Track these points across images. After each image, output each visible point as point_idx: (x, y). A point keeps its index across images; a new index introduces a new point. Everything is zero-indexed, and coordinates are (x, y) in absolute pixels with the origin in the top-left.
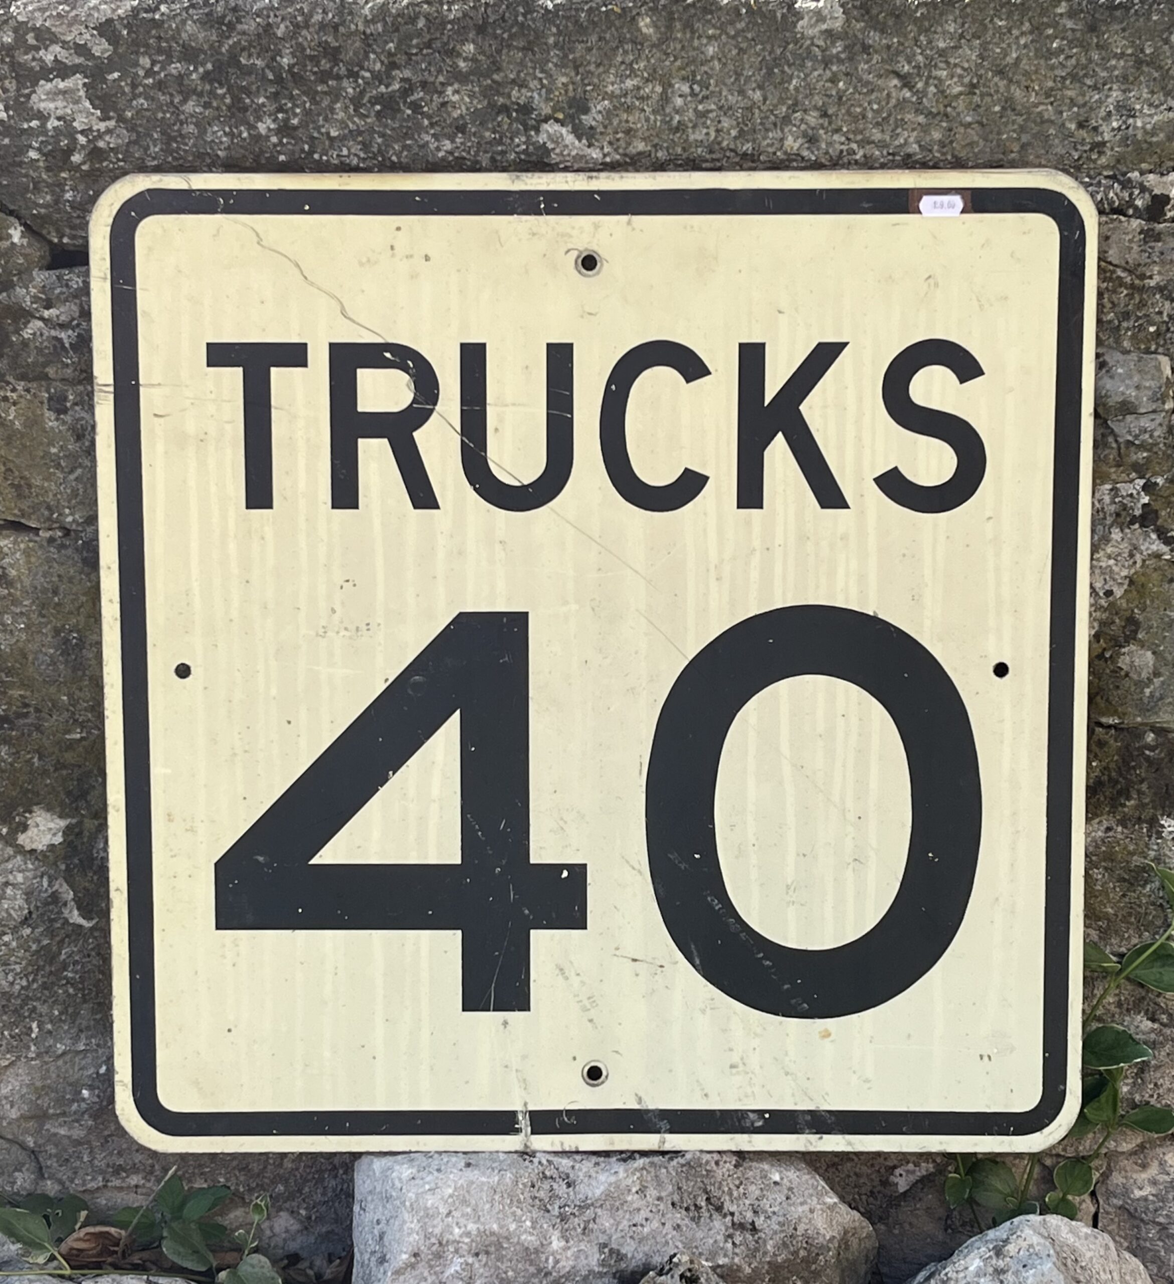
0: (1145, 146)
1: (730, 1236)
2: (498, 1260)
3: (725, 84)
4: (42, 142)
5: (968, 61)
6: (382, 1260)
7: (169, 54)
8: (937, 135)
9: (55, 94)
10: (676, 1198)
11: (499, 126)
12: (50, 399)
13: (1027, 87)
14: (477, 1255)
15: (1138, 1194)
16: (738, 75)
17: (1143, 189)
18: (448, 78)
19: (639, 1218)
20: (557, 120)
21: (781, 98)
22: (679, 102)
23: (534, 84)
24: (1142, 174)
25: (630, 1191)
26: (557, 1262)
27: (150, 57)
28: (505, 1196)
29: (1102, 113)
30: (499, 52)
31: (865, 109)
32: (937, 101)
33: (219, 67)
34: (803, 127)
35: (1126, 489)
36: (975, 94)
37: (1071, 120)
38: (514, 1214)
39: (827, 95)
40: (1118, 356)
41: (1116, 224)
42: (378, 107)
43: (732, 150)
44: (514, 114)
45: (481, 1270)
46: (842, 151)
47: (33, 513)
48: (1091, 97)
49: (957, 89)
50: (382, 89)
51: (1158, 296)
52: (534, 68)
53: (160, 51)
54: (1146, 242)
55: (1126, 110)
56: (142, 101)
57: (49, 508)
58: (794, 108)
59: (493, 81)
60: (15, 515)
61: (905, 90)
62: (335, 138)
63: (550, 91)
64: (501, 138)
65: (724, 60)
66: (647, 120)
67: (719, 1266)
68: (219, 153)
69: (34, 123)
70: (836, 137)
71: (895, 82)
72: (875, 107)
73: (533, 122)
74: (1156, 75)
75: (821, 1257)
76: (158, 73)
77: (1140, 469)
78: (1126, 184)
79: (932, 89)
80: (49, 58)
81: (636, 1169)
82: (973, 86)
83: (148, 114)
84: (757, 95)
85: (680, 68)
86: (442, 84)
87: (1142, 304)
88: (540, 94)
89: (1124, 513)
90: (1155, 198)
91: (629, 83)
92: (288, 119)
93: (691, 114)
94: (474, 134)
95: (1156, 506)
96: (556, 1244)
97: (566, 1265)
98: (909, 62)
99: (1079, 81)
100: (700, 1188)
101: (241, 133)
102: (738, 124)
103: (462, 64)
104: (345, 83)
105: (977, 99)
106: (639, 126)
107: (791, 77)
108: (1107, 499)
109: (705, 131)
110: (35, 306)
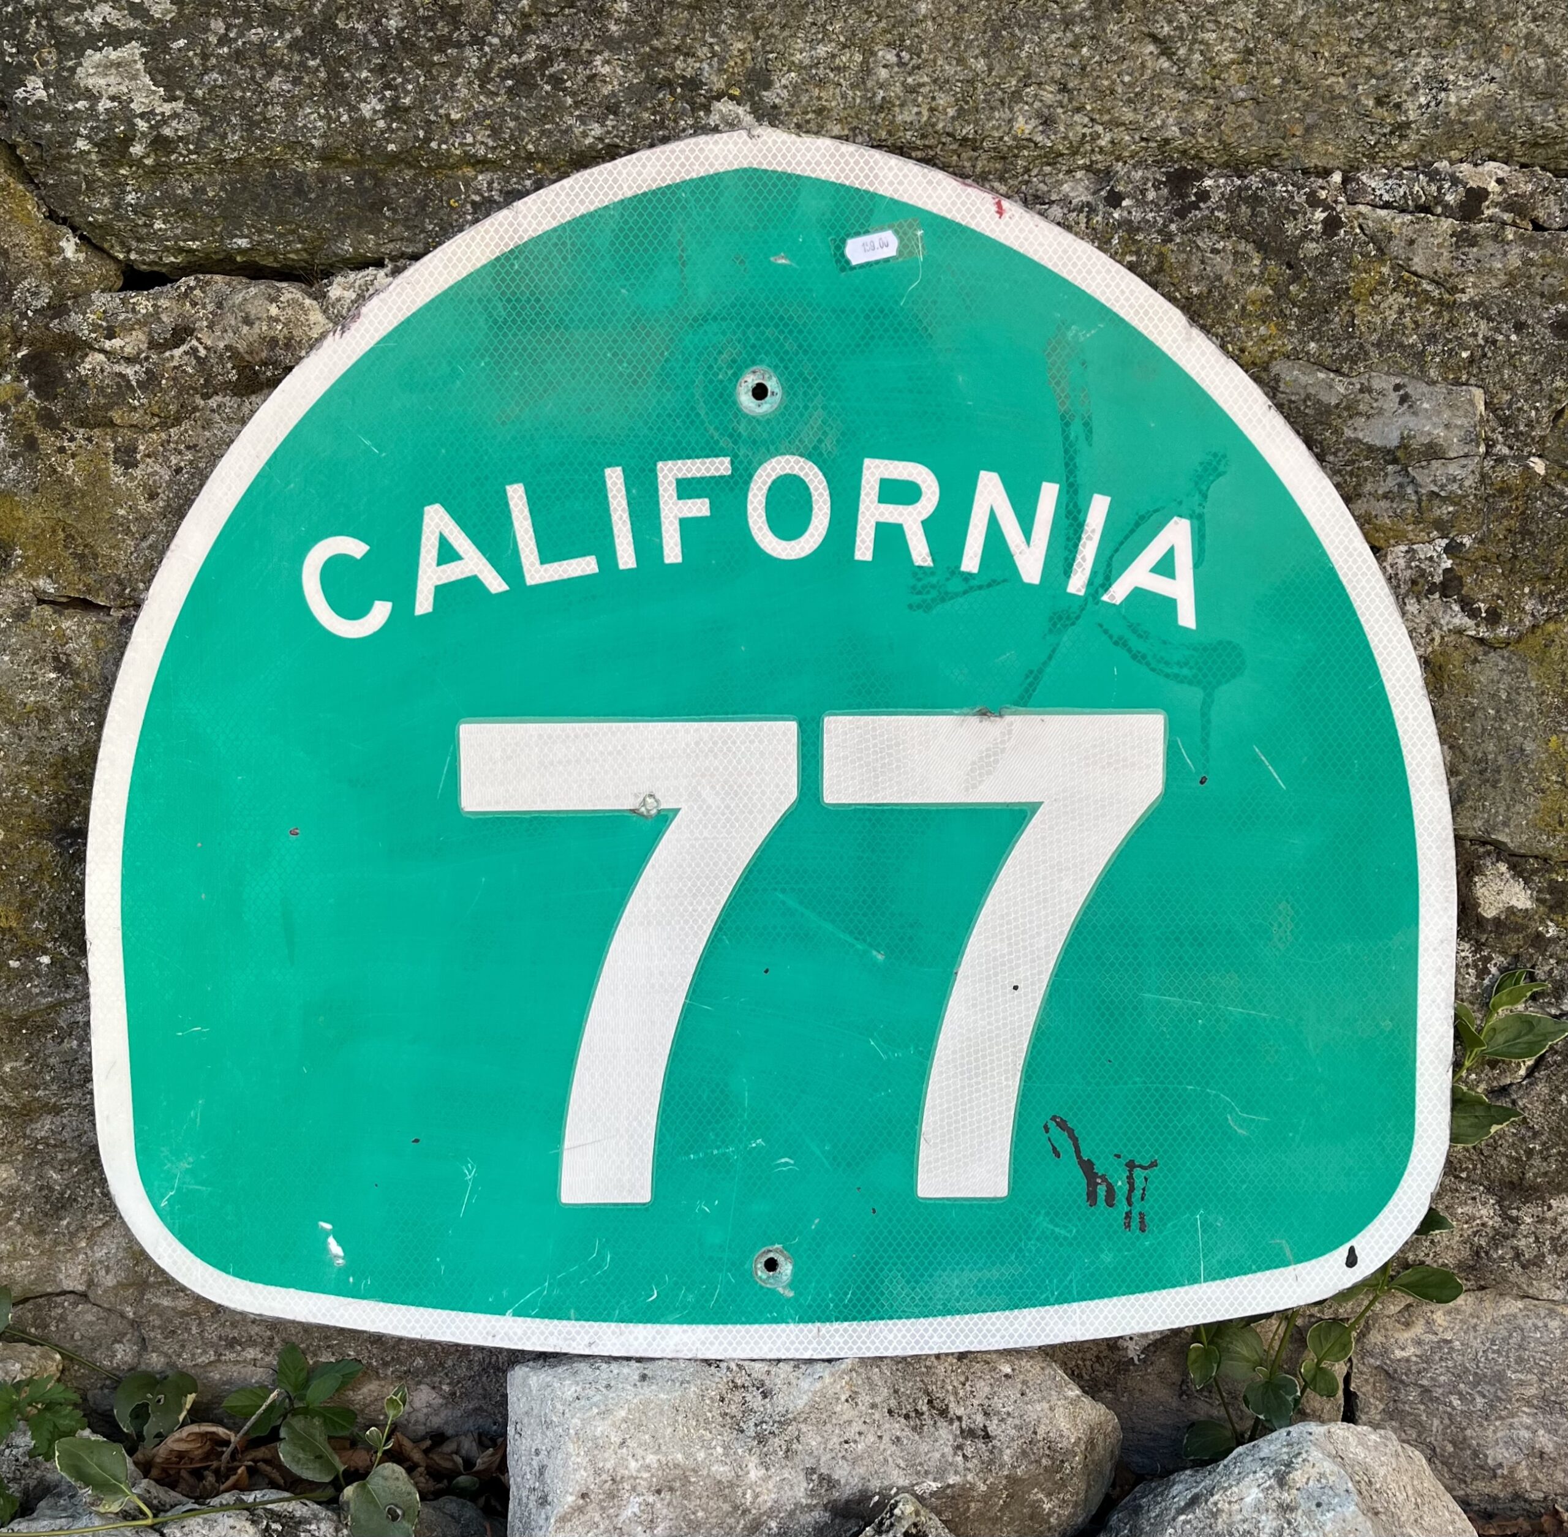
0: (1457, 127)
1: (960, 1447)
2: (685, 1497)
3: (941, 51)
4: (92, 128)
5: (1242, 20)
6: (543, 1501)
7: (247, 15)
8: (1201, 115)
9: (106, 67)
10: (893, 1403)
11: (660, 105)
12: (117, 450)
13: (1315, 53)
14: (659, 1492)
15: (1399, 1354)
16: (957, 39)
17: (1455, 181)
18: (596, 45)
19: (851, 1433)
20: (732, 98)
21: (1010, 67)
22: (883, 73)
23: (703, 52)
24: (1452, 163)
25: (838, 1399)
26: (756, 1496)
27: (224, 19)
28: (690, 1415)
29: (1408, 85)
30: (659, 11)
31: (1114, 82)
32: (1204, 72)
33: (311, 32)
34: (1037, 105)
35: (1424, 551)
36: (1250, 62)
37: (1367, 95)
38: (701, 1438)
39: (1067, 65)
40: (1423, 388)
41: (1423, 224)
42: (510, 82)
43: (948, 134)
44: (679, 90)
45: (665, 1511)
46: (1084, 135)
47: (101, 588)
48: (1393, 66)
49: (1229, 57)
50: (514, 58)
51: (1472, 314)
52: (704, 32)
53: (236, 13)
54: (1458, 247)
55: (1437, 82)
56: (215, 75)
57: (119, 582)
58: (1027, 80)
59: (653, 48)
60: (79, 591)
61: (1163, 59)
62: (457, 121)
63: (723, 61)
64: (662, 120)
65: (939, 20)
66: (844, 96)
67: (949, 1486)
68: (314, 141)
69: (81, 104)
70: (1077, 118)
71: (1151, 48)
72: (1127, 79)
73: (703, 100)
74: (1476, 36)
75: (1066, 1464)
76: (235, 40)
77: (1442, 527)
78: (1434, 176)
79: (1197, 57)
80: (96, 20)
81: (844, 1372)
82: (1249, 52)
83: (223, 92)
84: (981, 65)
85: (885, 31)
86: (589, 52)
87: (1453, 324)
88: (710, 65)
89: (1421, 581)
90: (1470, 191)
91: (822, 50)
92: (398, 97)
93: (898, 89)
94: (629, 116)
95: (1460, 571)
96: (755, 1473)
97: (767, 1499)
98: (1170, 22)
99: (1381, 47)
100: (920, 1389)
101: (339, 116)
102: (957, 100)
103: (613, 28)
104: (468, 52)
105: (1252, 69)
106: (833, 104)
107: (1023, 42)
108: (1402, 563)
109: (916, 110)
110: (93, 335)
